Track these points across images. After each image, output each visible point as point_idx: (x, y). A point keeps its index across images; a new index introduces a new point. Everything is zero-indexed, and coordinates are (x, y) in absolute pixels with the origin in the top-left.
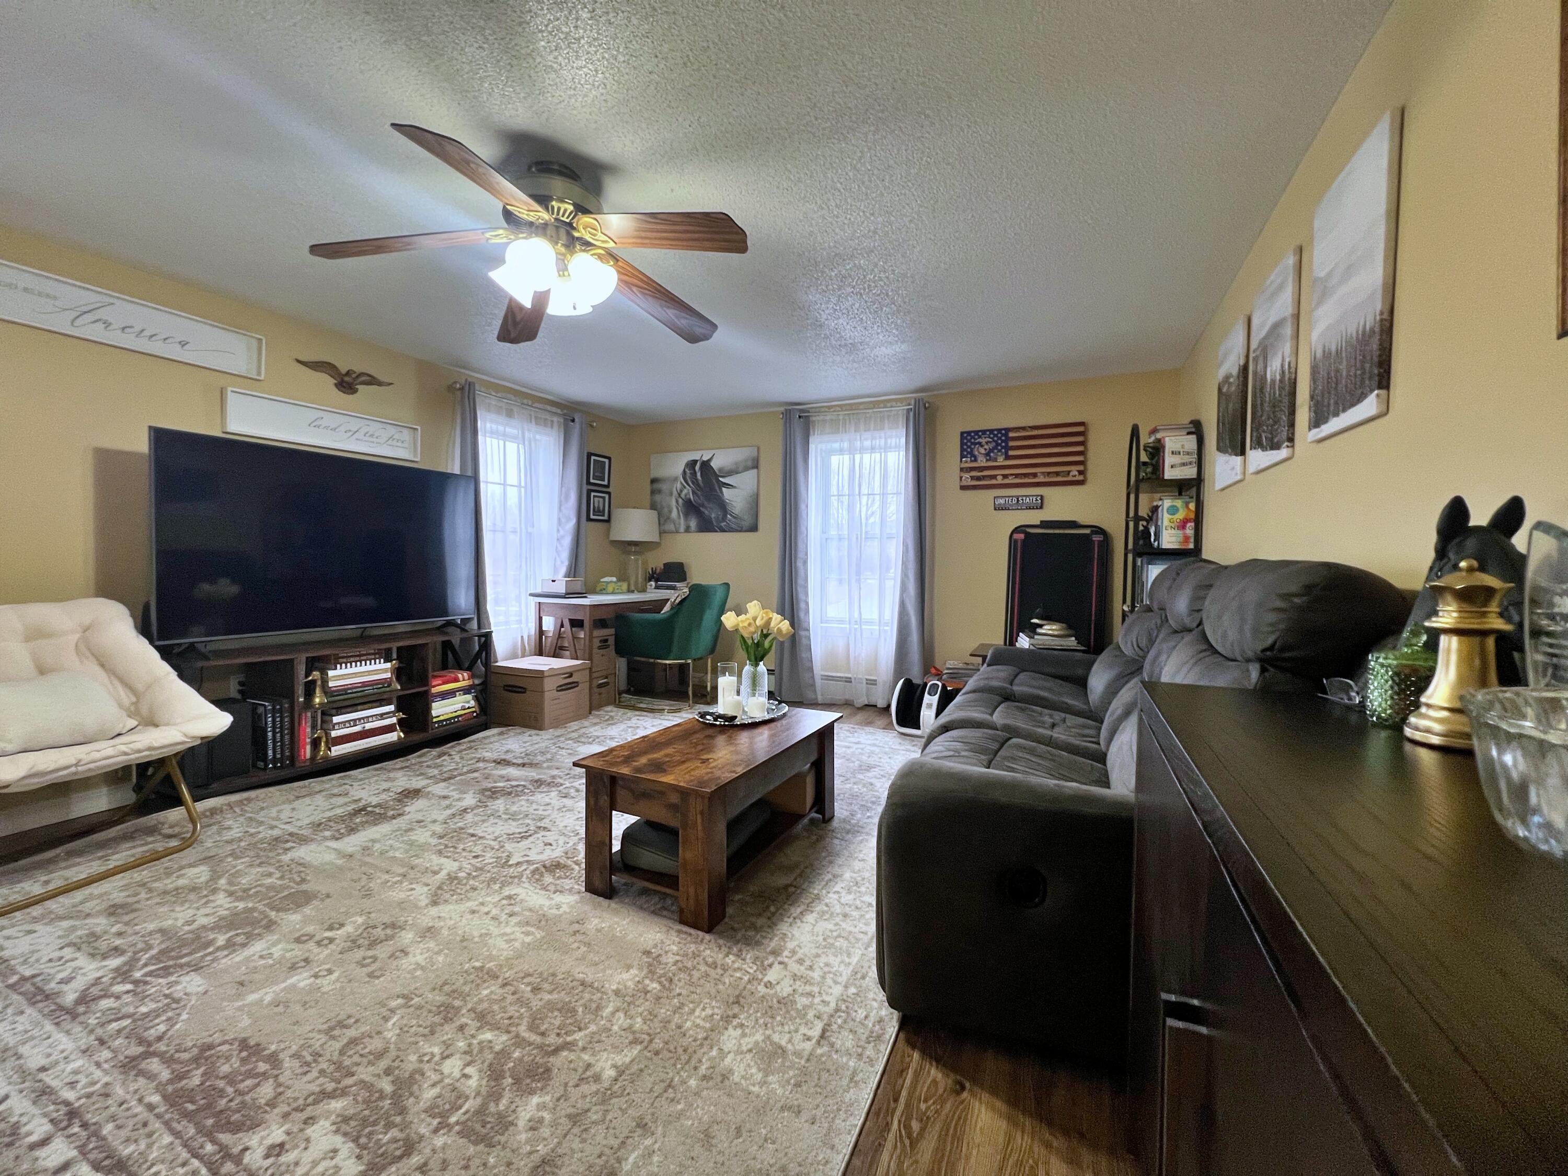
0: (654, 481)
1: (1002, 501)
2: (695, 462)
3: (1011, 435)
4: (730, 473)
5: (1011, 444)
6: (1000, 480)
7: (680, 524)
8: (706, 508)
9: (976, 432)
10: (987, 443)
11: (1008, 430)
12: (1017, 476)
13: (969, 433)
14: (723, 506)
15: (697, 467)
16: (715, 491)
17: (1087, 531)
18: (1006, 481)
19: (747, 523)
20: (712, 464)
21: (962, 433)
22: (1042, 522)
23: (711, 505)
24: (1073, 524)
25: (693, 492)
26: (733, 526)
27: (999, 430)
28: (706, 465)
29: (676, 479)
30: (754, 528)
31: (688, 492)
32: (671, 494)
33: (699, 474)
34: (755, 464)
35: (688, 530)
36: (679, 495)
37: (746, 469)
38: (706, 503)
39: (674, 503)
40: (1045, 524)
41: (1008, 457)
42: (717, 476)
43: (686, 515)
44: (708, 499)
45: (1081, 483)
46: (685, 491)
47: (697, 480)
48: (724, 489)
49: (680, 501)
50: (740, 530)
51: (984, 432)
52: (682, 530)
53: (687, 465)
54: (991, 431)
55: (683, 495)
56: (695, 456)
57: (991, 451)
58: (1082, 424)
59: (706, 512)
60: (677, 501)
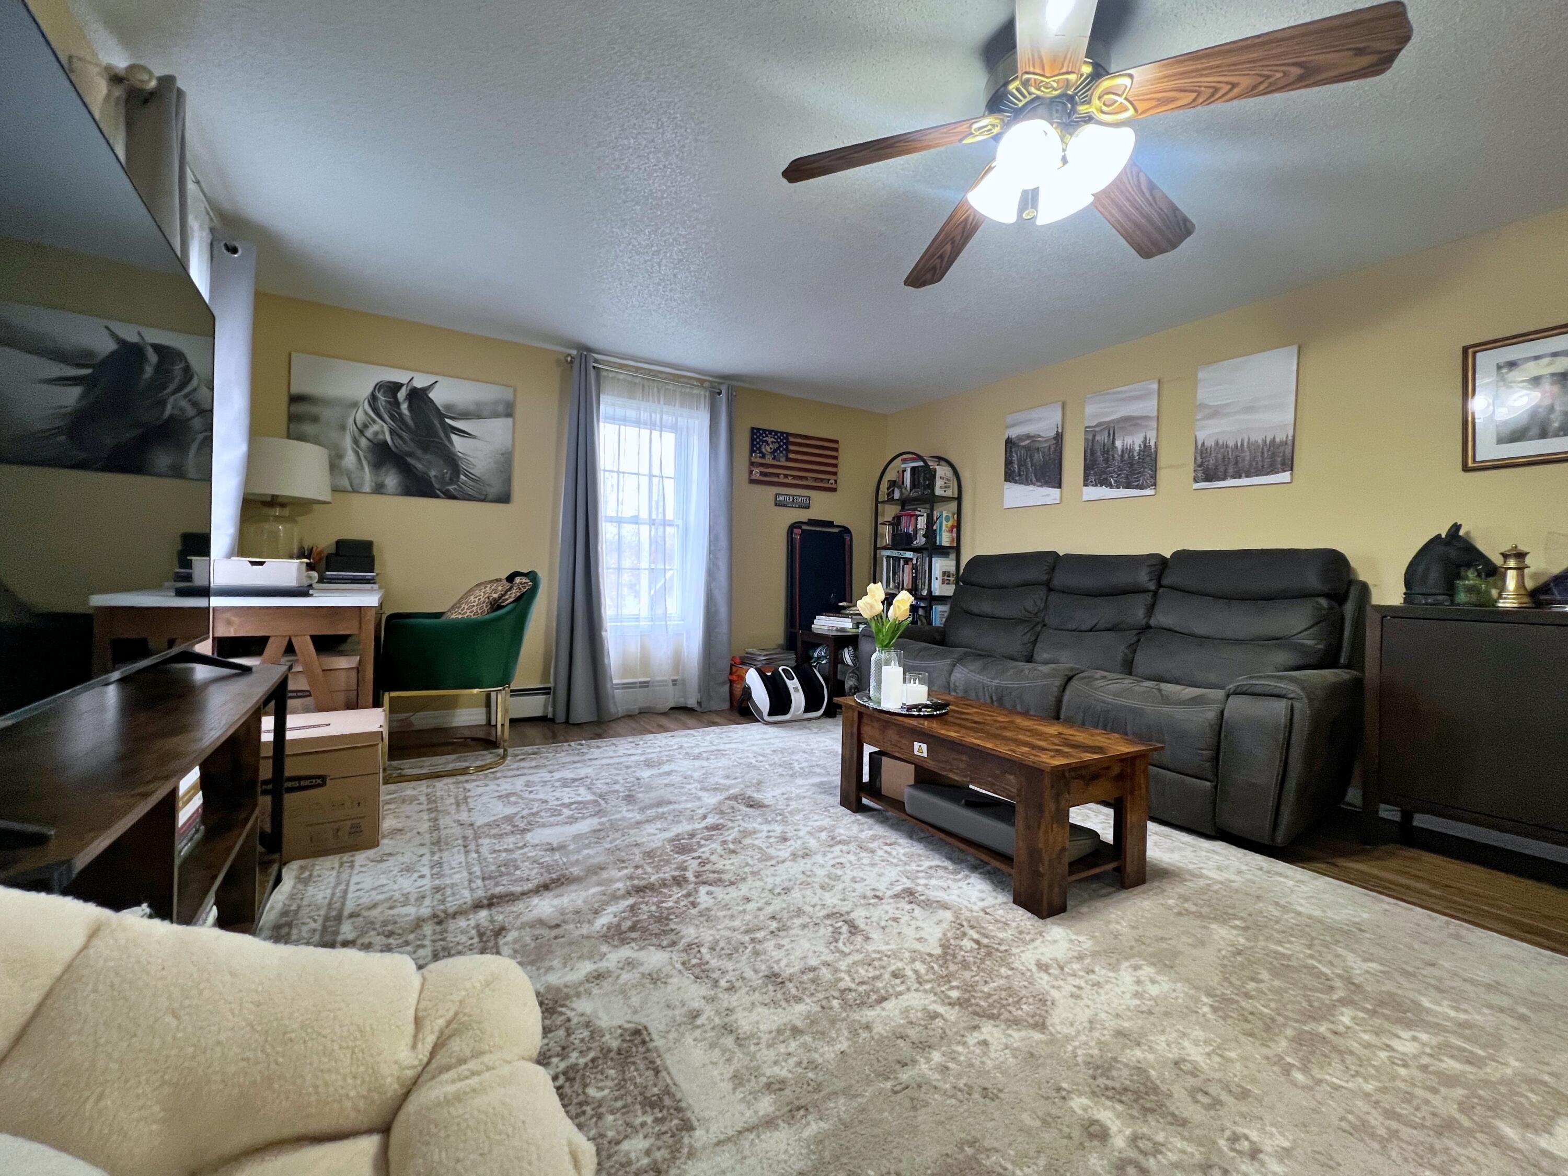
0: (296, 399)
1: (781, 498)
2: (398, 386)
3: (791, 439)
4: (465, 415)
5: (792, 448)
6: (782, 479)
7: (363, 479)
8: (419, 460)
9: (764, 431)
10: (772, 442)
11: (788, 434)
12: (794, 477)
13: (758, 430)
14: (452, 461)
15: (402, 395)
16: (436, 435)
17: (836, 530)
18: (786, 481)
19: (493, 491)
20: (431, 395)
21: (753, 429)
22: (809, 520)
23: (428, 457)
24: (830, 524)
25: (392, 432)
26: (471, 492)
27: (782, 433)
28: (418, 396)
29: (355, 405)
30: (504, 498)
31: (381, 429)
32: (343, 428)
33: (404, 407)
34: (508, 411)
35: (379, 489)
36: (361, 432)
37: (495, 415)
38: (419, 452)
39: (348, 443)
40: (811, 522)
41: (788, 459)
42: (441, 416)
43: (377, 465)
44: (426, 448)
45: (834, 490)
46: (375, 428)
47: (400, 414)
48: (454, 438)
49: (364, 442)
50: (484, 499)
51: (770, 432)
52: (367, 487)
53: (380, 386)
54: (776, 432)
55: (369, 433)
56: (401, 377)
57: (775, 451)
58: (837, 442)
59: (419, 466)
60: (356, 441)
